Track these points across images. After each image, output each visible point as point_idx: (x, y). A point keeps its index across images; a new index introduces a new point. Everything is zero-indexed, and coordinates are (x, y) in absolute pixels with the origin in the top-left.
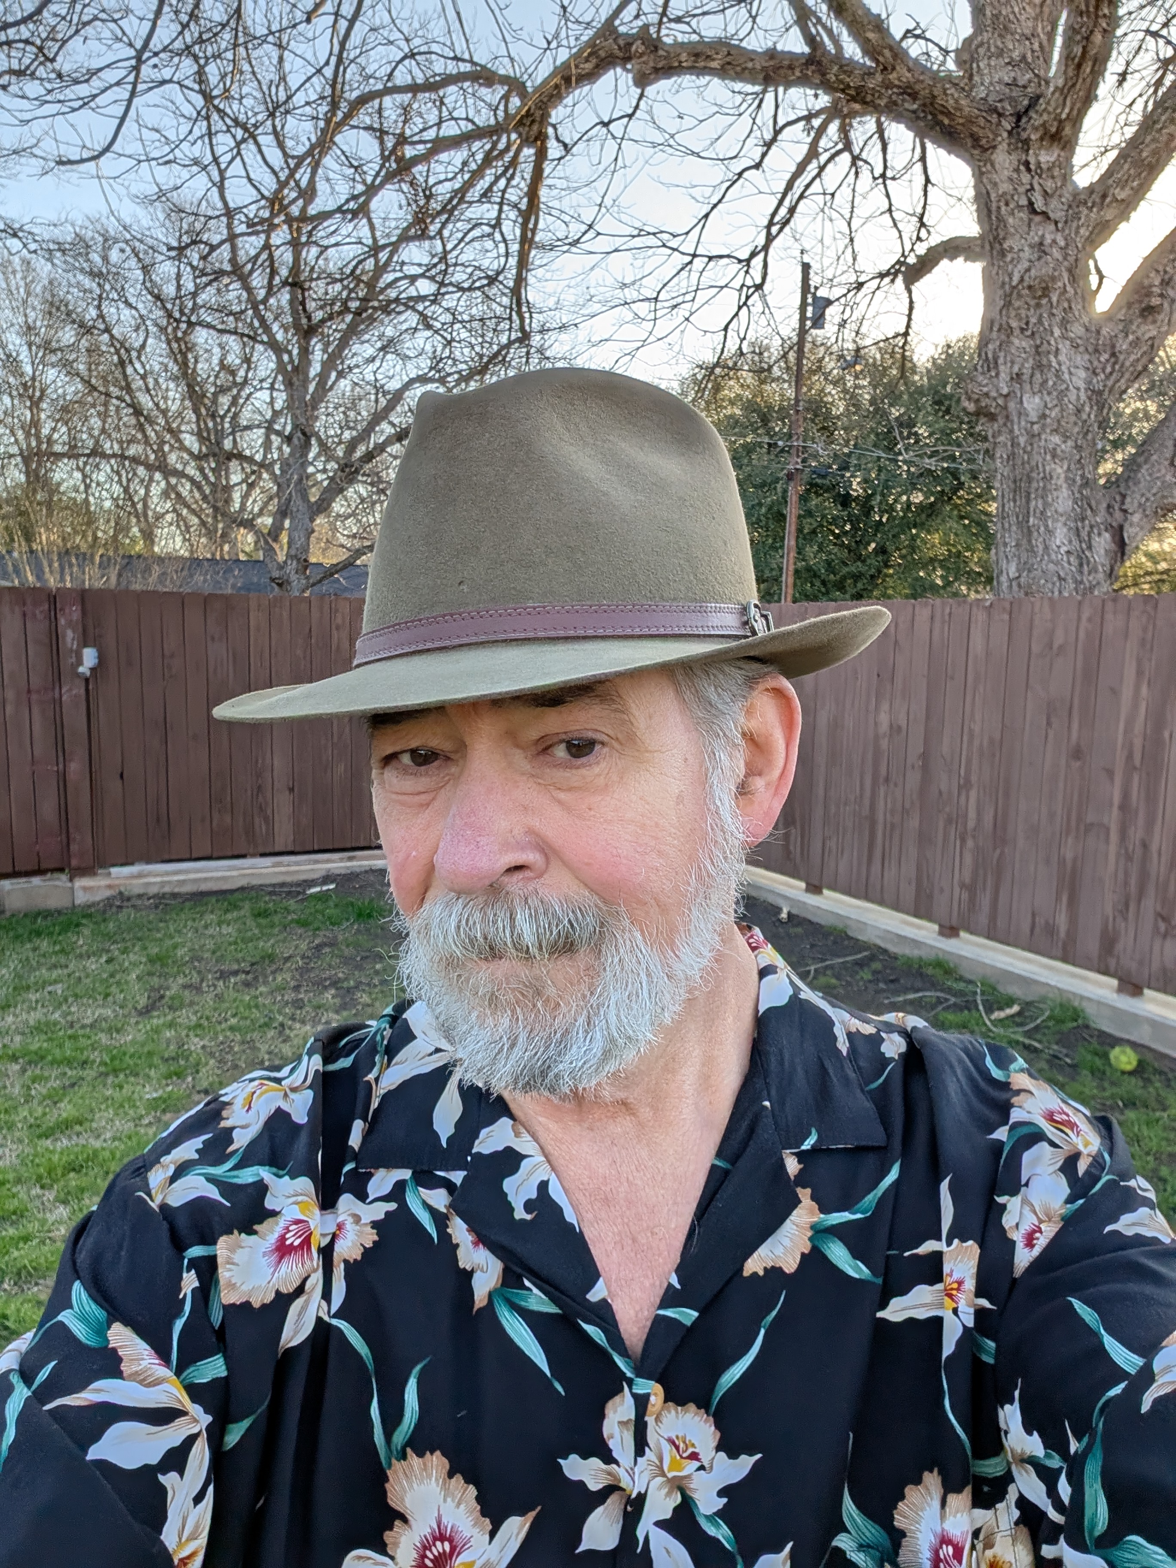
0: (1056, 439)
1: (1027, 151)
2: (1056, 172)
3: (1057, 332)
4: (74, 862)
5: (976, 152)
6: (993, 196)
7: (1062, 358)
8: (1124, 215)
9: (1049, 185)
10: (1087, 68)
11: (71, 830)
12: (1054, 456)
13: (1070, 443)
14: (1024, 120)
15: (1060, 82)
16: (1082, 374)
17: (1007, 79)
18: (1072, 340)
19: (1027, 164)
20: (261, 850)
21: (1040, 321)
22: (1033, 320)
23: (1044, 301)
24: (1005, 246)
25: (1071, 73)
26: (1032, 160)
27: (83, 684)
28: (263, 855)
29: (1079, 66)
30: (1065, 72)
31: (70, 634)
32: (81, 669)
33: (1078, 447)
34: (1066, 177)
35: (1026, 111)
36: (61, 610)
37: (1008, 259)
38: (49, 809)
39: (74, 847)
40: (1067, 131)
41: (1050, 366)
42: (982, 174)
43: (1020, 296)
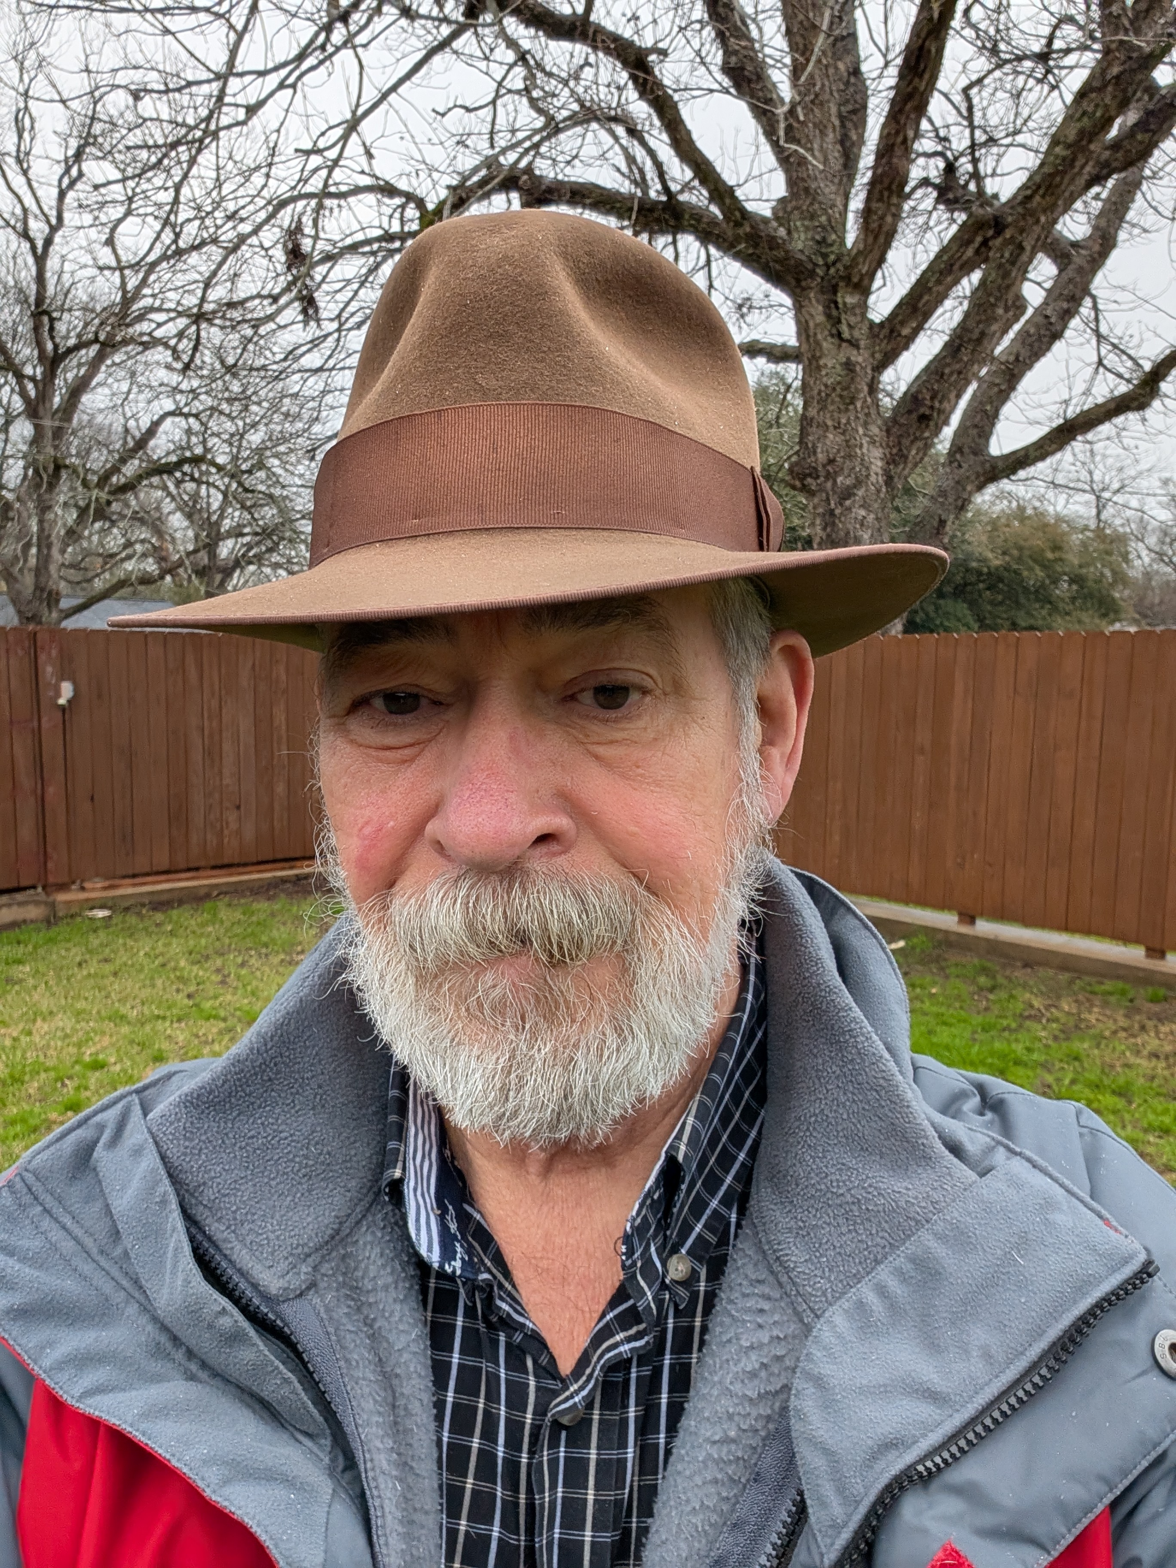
0: (863, 512)
1: (835, 292)
2: (858, 311)
3: (861, 431)
4: (51, 879)
5: (798, 290)
6: (811, 324)
7: (865, 450)
8: (906, 347)
9: (853, 320)
10: (882, 239)
11: (49, 850)
12: (862, 525)
13: (872, 516)
14: (832, 271)
15: (861, 246)
16: (879, 463)
17: (818, 237)
18: (870, 437)
19: (836, 303)
20: (213, 863)
21: (848, 422)
22: (844, 421)
23: (851, 407)
24: (821, 362)
25: (870, 240)
26: (840, 300)
27: (60, 714)
28: (214, 867)
29: (876, 238)
30: (865, 240)
31: (49, 669)
32: (62, 701)
33: (877, 519)
34: (864, 315)
35: (834, 263)
36: (42, 648)
37: (823, 373)
38: (27, 832)
39: (50, 865)
40: (866, 282)
41: (856, 456)
42: (801, 307)
43: (833, 402)
